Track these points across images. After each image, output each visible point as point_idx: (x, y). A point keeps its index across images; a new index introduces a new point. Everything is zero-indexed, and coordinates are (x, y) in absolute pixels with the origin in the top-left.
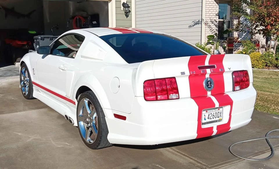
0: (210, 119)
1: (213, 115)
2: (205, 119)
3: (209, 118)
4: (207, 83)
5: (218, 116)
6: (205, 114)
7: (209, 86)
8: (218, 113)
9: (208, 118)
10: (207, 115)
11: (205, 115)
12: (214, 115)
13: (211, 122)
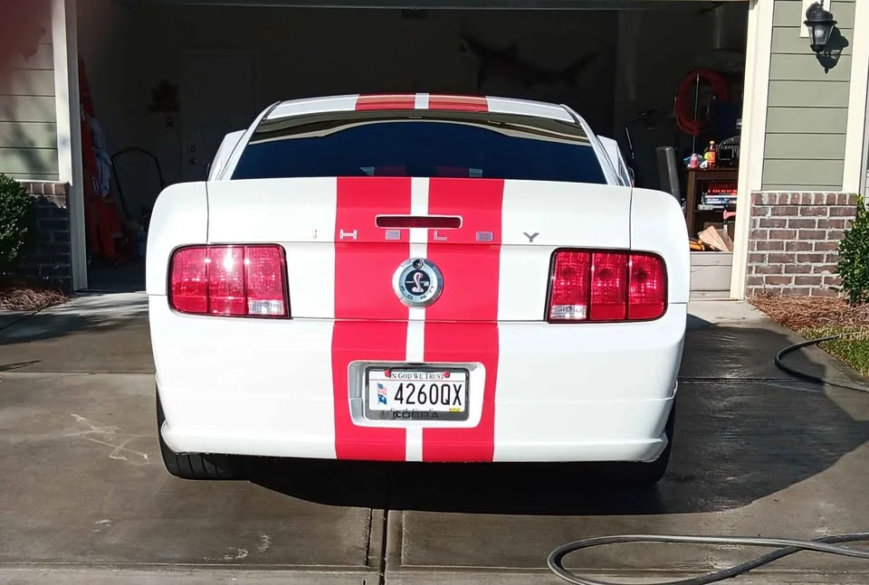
0: (408, 402)
1: (420, 392)
2: (381, 400)
3: (401, 399)
4: (410, 277)
5: (445, 397)
6: (381, 382)
7: (414, 289)
8: (446, 389)
9: (396, 399)
10: (391, 387)
11: (380, 386)
12: (426, 390)
13: (408, 413)
